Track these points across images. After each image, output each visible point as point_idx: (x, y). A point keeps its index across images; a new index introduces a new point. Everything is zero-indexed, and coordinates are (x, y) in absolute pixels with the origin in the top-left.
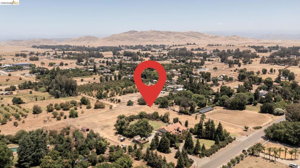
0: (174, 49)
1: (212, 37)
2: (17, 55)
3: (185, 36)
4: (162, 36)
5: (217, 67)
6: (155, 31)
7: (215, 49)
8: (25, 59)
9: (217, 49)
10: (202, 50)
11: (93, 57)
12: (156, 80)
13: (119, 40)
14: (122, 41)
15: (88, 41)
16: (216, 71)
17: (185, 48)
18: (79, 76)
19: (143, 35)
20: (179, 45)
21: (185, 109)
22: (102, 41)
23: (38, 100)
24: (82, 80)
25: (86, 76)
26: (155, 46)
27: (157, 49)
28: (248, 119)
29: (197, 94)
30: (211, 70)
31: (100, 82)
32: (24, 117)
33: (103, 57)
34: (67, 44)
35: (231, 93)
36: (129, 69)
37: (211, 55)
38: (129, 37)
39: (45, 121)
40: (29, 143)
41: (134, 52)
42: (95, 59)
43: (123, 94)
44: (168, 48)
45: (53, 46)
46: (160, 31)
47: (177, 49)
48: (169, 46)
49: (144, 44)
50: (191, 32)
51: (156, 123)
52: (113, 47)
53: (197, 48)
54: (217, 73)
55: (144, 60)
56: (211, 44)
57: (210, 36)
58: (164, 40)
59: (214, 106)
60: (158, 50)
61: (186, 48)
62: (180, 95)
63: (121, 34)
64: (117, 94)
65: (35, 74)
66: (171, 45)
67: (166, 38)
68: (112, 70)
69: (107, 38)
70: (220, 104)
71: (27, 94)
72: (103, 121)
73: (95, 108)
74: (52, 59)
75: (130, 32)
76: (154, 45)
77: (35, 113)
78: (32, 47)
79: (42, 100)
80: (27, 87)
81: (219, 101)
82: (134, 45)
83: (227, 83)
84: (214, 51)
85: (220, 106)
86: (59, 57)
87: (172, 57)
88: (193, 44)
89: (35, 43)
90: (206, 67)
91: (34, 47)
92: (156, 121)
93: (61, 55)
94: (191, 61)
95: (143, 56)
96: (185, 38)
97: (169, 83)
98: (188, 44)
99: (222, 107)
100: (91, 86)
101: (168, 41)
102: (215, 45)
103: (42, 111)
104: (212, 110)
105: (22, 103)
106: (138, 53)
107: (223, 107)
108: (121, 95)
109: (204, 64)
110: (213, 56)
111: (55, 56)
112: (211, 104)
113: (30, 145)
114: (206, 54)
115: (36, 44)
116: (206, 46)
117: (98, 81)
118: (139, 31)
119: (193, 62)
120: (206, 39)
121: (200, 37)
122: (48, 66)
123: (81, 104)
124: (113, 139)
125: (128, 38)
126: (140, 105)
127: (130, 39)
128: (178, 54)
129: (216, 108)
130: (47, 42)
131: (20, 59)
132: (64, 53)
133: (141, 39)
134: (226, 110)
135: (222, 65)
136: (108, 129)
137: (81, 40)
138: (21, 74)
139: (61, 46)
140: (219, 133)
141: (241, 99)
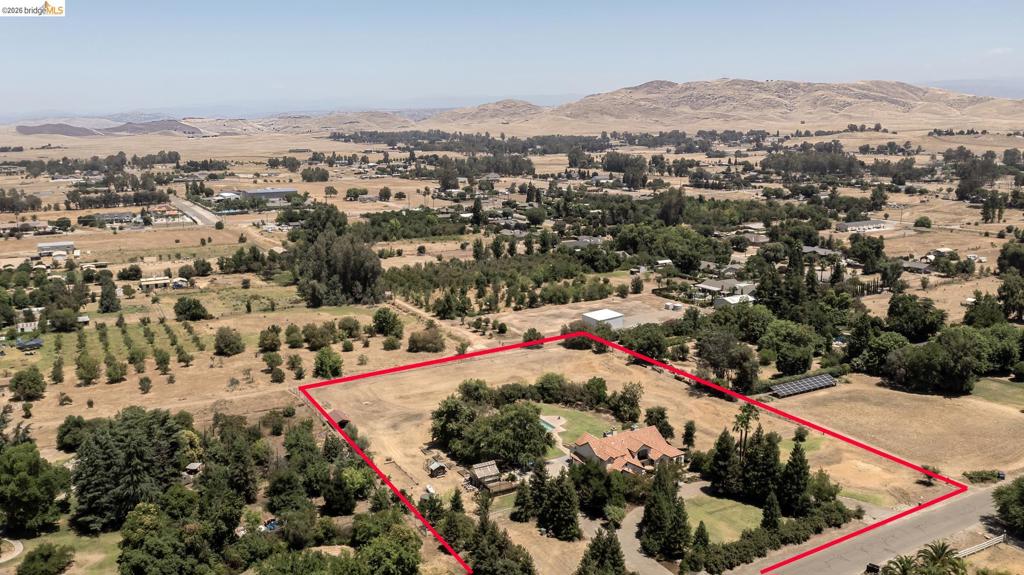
0: (796, 146)
1: (960, 104)
2: (273, 164)
3: (850, 100)
4: (761, 100)
5: (932, 217)
6: (739, 80)
7: (955, 147)
8: (292, 175)
9: (961, 149)
10: (902, 150)
11: (495, 172)
12: (668, 261)
13: (606, 113)
14: (618, 117)
15: (506, 118)
16: (922, 232)
17: (836, 142)
18: (418, 235)
19: (696, 96)
20: (819, 134)
21: (720, 376)
22: (552, 117)
23: (252, 310)
24: (421, 251)
25: (442, 237)
26: (729, 137)
27: (735, 145)
28: (962, 434)
29: (789, 322)
30: (906, 228)
31: (472, 259)
32: (183, 364)
33: (531, 172)
34: (435, 127)
35: (932, 323)
36: (595, 218)
37: (931, 171)
38: (643, 103)
39: (234, 382)
40: (108, 454)
41: (641, 157)
42: (503, 179)
43: (530, 307)
44: (773, 144)
45: (392, 134)
46: (758, 83)
47: (805, 147)
48: (781, 136)
49: (691, 130)
50: (878, 84)
51: (589, 422)
52: (580, 137)
53: (885, 142)
54: (922, 240)
55: (668, 184)
56: (944, 128)
57: (953, 96)
58: (770, 112)
59: (845, 373)
60: (733, 150)
61: (842, 142)
62: (723, 321)
63: (618, 92)
64: (508, 304)
65: (291, 224)
66: (788, 132)
67: (779, 105)
68: (535, 220)
69: (568, 106)
70: (868, 367)
71: (234, 290)
72: (413, 396)
73: (410, 350)
74: (370, 178)
75: (647, 85)
76: (726, 132)
77: (220, 352)
78: (330, 137)
79: (265, 310)
80: (244, 267)
81: (865, 352)
82: (655, 130)
83: (945, 283)
84: (948, 156)
85: (871, 372)
86: (392, 171)
87: (774, 177)
88: (873, 127)
89: (344, 126)
90: (886, 216)
91: (336, 137)
92: (594, 411)
93: (401, 164)
94: (834, 192)
95: (670, 172)
96: (850, 104)
97: (712, 272)
98: (853, 128)
99: (878, 376)
100: (436, 272)
101: (784, 117)
102: (962, 133)
103: (243, 348)
104: (827, 387)
105: (203, 318)
106: (657, 161)
107: (878, 380)
108: (520, 309)
109: (885, 204)
110: (939, 173)
111: (384, 166)
112: (832, 365)
113: (108, 462)
114: (910, 168)
115: (347, 130)
116: (923, 137)
117: (468, 256)
118: (680, 81)
119: (841, 195)
120: (934, 108)
121: (912, 102)
122: (345, 199)
123: (371, 332)
124: (412, 463)
125: (640, 106)
126: (569, 348)
127: (647, 112)
128: (800, 167)
129: (850, 379)
130: (380, 120)
131: (276, 174)
132: (412, 158)
133: (687, 109)
134: (888, 390)
135: (958, 211)
136: (413, 429)
137: (484, 116)
138: (254, 225)
139: (416, 134)
140: (793, 483)
141: (955, 351)
